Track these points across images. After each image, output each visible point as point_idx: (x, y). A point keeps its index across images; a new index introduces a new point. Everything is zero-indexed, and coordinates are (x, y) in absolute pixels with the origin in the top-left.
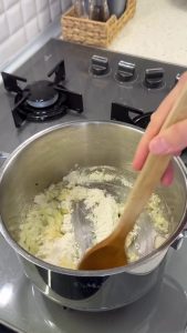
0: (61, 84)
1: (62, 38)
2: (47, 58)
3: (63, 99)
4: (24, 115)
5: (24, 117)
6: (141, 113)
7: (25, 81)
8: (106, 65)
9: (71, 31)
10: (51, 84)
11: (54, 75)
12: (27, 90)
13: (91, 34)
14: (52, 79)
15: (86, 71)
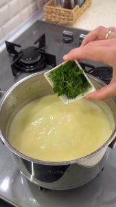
0: (43, 49)
1: (44, 20)
2: (34, 33)
3: (44, 58)
4: (19, 68)
5: (19, 70)
6: (93, 67)
7: (20, 46)
8: (72, 37)
9: (49, 15)
10: (36, 49)
11: (38, 43)
12: (21, 52)
13: (63, 17)
14: (37, 45)
15: (59, 41)
